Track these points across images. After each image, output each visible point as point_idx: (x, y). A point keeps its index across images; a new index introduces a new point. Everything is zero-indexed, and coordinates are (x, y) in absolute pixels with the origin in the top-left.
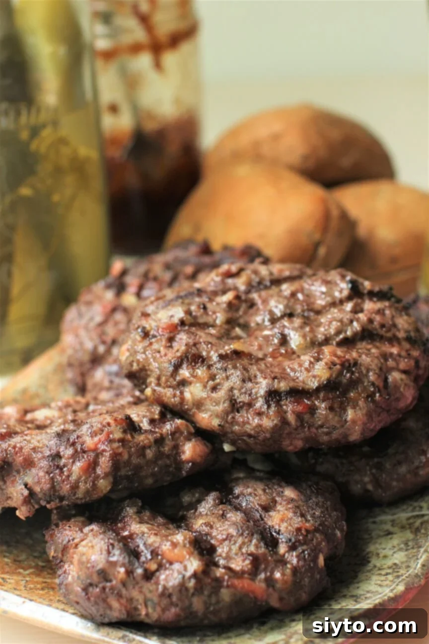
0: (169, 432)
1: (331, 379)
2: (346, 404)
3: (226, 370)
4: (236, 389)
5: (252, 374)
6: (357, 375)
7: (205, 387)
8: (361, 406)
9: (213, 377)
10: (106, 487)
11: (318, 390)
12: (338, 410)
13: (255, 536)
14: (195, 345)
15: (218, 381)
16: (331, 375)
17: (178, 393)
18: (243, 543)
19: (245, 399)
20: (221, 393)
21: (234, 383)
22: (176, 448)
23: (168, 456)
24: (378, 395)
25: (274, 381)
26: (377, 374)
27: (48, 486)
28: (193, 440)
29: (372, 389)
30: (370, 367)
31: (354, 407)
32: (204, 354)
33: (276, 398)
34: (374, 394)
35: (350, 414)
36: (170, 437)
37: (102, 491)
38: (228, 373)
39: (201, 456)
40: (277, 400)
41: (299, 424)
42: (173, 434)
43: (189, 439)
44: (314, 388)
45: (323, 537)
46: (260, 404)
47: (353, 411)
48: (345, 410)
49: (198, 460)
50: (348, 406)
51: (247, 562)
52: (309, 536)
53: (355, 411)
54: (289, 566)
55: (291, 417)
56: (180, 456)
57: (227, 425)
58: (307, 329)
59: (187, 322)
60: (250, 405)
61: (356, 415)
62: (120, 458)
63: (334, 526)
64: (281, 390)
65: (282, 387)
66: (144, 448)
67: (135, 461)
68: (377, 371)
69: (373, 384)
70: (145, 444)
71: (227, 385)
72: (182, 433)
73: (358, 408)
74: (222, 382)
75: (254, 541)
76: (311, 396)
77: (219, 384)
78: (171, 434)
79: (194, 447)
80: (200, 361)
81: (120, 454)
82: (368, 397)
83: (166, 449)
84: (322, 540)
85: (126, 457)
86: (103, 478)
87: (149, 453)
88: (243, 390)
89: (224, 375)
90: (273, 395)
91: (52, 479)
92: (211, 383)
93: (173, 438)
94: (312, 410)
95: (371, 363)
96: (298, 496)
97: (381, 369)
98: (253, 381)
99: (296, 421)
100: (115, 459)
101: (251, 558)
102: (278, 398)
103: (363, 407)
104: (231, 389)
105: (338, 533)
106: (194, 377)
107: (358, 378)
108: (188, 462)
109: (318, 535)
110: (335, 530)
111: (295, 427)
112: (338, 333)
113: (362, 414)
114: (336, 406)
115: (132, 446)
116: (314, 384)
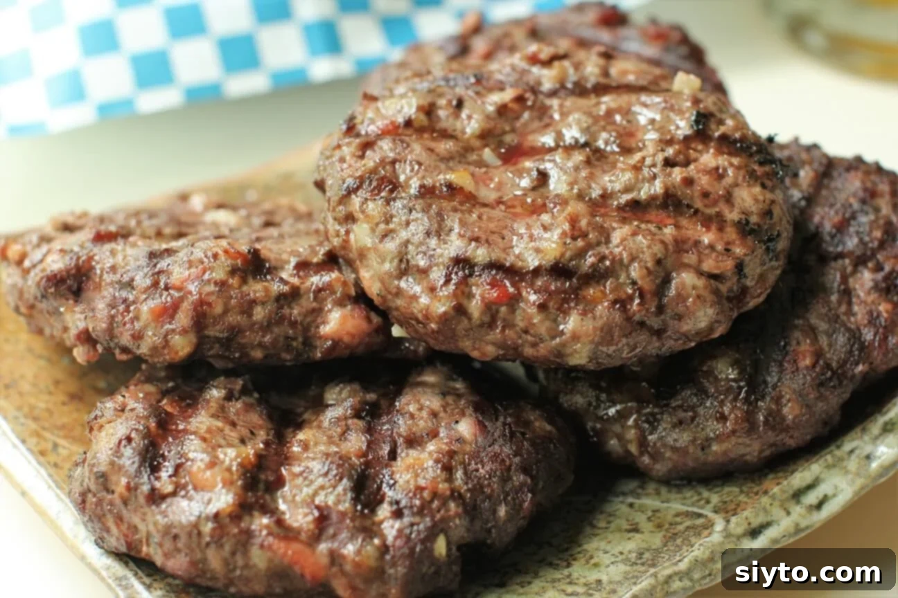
0: (314, 287)
1: (562, 260)
2: (572, 304)
3: (410, 211)
4: (412, 244)
5: (446, 226)
6: (608, 263)
7: (373, 230)
8: (598, 314)
9: (388, 219)
10: (183, 348)
11: (537, 272)
12: (553, 311)
13: (345, 481)
14: (393, 162)
15: (392, 226)
16: (563, 255)
17: (343, 231)
18: (322, 488)
19: (422, 263)
20: (391, 246)
21: (413, 235)
22: (317, 313)
23: (293, 324)
24: (637, 301)
25: (470, 244)
26: (647, 268)
27: (104, 325)
28: (349, 307)
29: (630, 291)
30: (641, 256)
31: (584, 314)
32: (402, 178)
33: (464, 271)
34: (631, 298)
35: (571, 323)
36: (312, 295)
37: (177, 353)
38: (411, 217)
39: (353, 336)
40: (465, 274)
41: (487, 319)
42: (319, 290)
43: (340, 303)
44: (531, 268)
45: (460, 510)
46: (437, 275)
47: (579, 318)
48: (566, 313)
49: (346, 339)
50: (574, 308)
51: (310, 518)
52: (436, 504)
53: (582, 319)
54: (376, 541)
55: (475, 307)
56: (318, 327)
57: (390, 297)
58: (584, 174)
59: (416, 124)
60: (424, 272)
61: (582, 326)
62: (208, 310)
63: (502, 497)
64: (476, 260)
65: (479, 256)
66: (253, 302)
67: (234, 318)
68: (650, 265)
69: (634, 283)
70: (257, 298)
71: (404, 235)
72: (333, 292)
73: (590, 315)
74: (398, 228)
75: (340, 489)
76: (522, 280)
77: (392, 231)
78: (314, 292)
79: (344, 318)
80: (387, 189)
81: (209, 304)
82: (615, 302)
83: (296, 312)
84: (457, 515)
85: (218, 309)
86: (180, 334)
87: (259, 313)
88: (424, 248)
89: (404, 218)
90: (461, 265)
91: (112, 317)
92: (382, 226)
93: (315, 298)
94: (513, 301)
95: (645, 249)
96: (475, 436)
97: (659, 262)
98: (442, 238)
99: (483, 313)
100: (199, 308)
101: (316, 513)
102: (467, 271)
103: (601, 317)
104: (407, 243)
105: (502, 511)
106: (363, 212)
107: (607, 268)
108: (326, 338)
109: (452, 505)
110: (500, 503)
111: (478, 322)
112: (627, 190)
113: (594, 328)
114: (551, 304)
115: (234, 296)
116: (532, 262)
